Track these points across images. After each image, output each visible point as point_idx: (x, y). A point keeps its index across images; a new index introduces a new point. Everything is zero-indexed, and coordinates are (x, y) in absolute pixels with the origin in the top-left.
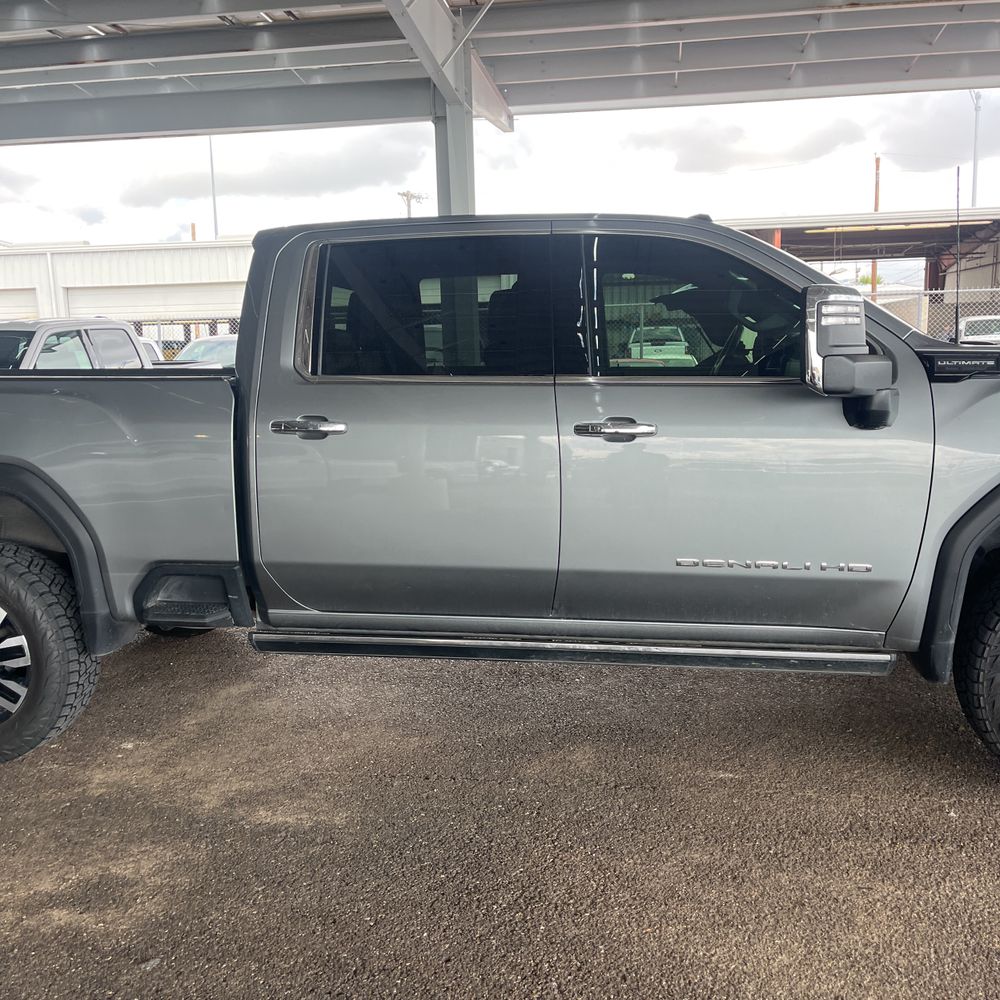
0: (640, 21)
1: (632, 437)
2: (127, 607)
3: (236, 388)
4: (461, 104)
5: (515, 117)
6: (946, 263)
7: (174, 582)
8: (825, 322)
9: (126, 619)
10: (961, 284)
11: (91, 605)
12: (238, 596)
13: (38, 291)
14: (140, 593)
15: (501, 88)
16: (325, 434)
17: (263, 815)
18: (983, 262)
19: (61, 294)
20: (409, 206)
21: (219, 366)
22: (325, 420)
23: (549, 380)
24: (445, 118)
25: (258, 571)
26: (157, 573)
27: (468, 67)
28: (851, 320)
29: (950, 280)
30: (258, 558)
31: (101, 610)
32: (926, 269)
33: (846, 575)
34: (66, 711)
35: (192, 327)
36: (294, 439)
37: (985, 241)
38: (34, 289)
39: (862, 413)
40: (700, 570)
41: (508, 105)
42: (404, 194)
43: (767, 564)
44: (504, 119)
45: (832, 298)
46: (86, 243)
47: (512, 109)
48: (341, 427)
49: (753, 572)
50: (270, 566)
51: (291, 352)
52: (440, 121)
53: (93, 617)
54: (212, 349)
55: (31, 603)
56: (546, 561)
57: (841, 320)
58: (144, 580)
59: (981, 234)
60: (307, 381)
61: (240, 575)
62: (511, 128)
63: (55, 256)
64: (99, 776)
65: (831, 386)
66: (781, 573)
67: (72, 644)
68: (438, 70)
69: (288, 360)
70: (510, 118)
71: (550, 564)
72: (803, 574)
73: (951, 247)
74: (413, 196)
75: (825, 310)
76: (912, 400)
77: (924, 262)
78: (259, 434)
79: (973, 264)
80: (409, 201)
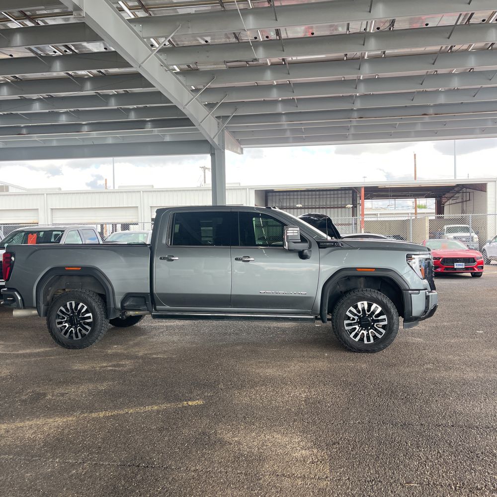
0: (285, 122)
1: (249, 261)
2: (119, 305)
3: (151, 248)
4: (221, 150)
5: (244, 149)
6: (444, 201)
7: (132, 299)
8: (288, 234)
9: (118, 309)
10: (451, 211)
11: (110, 305)
12: (149, 302)
13: (39, 210)
14: (123, 302)
15: (238, 140)
16: (173, 260)
17: (154, 356)
18: (458, 201)
19: (49, 211)
20: (205, 172)
21: (126, 243)
22: (173, 256)
23: (229, 247)
24: (214, 154)
25: (154, 295)
26: (128, 296)
27: (223, 136)
28: (295, 234)
29: (446, 209)
30: (155, 292)
31: (112, 306)
32: (435, 203)
33: (300, 295)
34: (101, 334)
35: (104, 225)
36: (165, 261)
37: (458, 192)
38: (38, 209)
39: (302, 256)
40: (266, 294)
42: (202, 167)
43: (282, 292)
44: (239, 150)
45: (289, 229)
46: (60, 189)
47: (242, 146)
48: (177, 258)
49: (278, 295)
50: (157, 294)
51: (165, 240)
52: (213, 155)
53: (110, 308)
54: (121, 236)
55: (94, 304)
56: (228, 292)
57: (292, 234)
58: (124, 298)
59: (456, 189)
60: (169, 247)
61: (150, 297)
62: (242, 153)
63: (49, 196)
64: (109, 351)
65: (290, 249)
66: (285, 295)
67: (103, 316)
68: (212, 140)
69: (164, 242)
70: (242, 149)
71: (229, 293)
72: (290, 295)
73: (445, 194)
74: (206, 168)
75: (288, 232)
76: (315, 253)
77: (435, 201)
78: (156, 260)
79: (454, 201)
80: (205, 170)
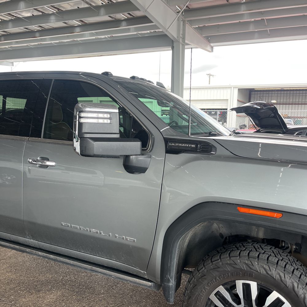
4: (179, 42)
20: (210, 78)
28: (101, 121)
33: (125, 242)
40: (70, 229)
41: (210, 43)
42: (208, 74)
47: (212, 44)
49: (89, 233)
52: (173, 48)
57: (94, 121)
70: (212, 47)
75: (83, 115)
80: (210, 76)
